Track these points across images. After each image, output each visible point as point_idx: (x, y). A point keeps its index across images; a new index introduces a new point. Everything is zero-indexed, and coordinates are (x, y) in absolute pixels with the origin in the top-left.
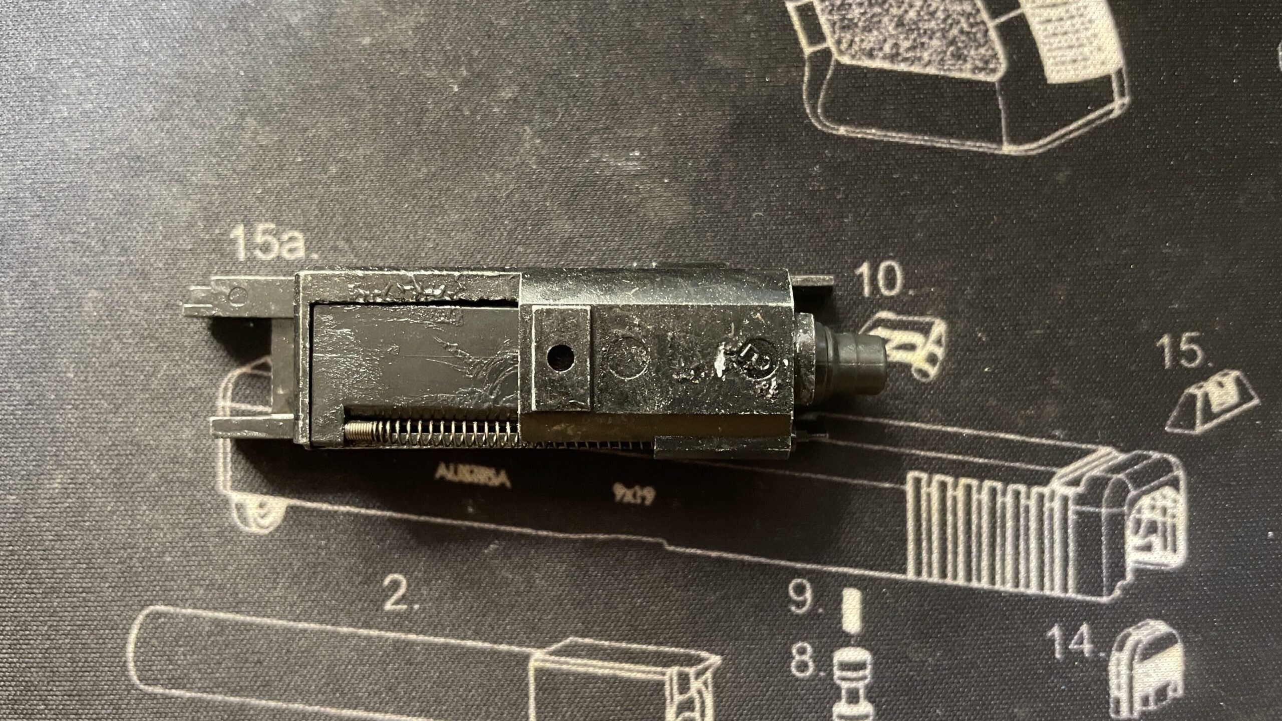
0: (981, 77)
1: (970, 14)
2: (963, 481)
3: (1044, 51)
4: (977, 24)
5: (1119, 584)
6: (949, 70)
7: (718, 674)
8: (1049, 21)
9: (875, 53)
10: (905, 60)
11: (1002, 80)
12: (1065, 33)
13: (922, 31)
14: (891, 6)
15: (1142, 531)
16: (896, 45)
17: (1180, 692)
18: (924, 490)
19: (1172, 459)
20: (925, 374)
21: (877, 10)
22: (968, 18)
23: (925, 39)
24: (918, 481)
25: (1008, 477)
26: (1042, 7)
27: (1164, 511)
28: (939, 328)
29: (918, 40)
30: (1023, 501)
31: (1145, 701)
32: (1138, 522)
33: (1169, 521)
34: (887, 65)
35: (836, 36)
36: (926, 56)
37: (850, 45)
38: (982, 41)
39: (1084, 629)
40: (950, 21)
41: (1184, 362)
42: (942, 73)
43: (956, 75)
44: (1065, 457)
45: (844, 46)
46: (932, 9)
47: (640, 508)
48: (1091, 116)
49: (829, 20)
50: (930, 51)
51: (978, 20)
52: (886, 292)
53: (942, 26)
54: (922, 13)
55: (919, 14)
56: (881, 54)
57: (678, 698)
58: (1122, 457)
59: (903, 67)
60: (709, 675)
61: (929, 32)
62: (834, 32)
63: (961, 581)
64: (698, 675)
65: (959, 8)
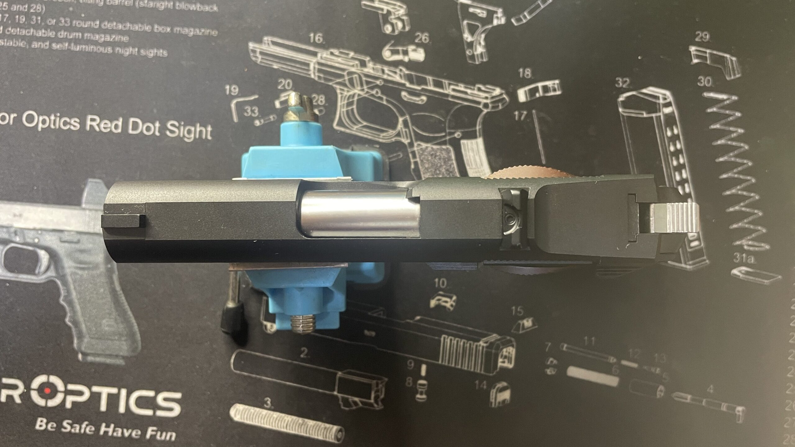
2: (457, 339)
5: (496, 371)
7: (387, 383)
15: (503, 357)
17: (508, 402)
18: (446, 340)
19: (513, 339)
20: (449, 309)
24: (444, 338)
25: (468, 339)
27: (509, 353)
28: (454, 298)
30: (472, 346)
31: (499, 403)
32: (502, 356)
33: (510, 356)
39: (485, 382)
41: (518, 314)
44: (486, 336)
47: (371, 337)
52: (441, 286)
57: (375, 388)
58: (499, 337)
60: (384, 383)
63: (453, 365)
64: (382, 383)
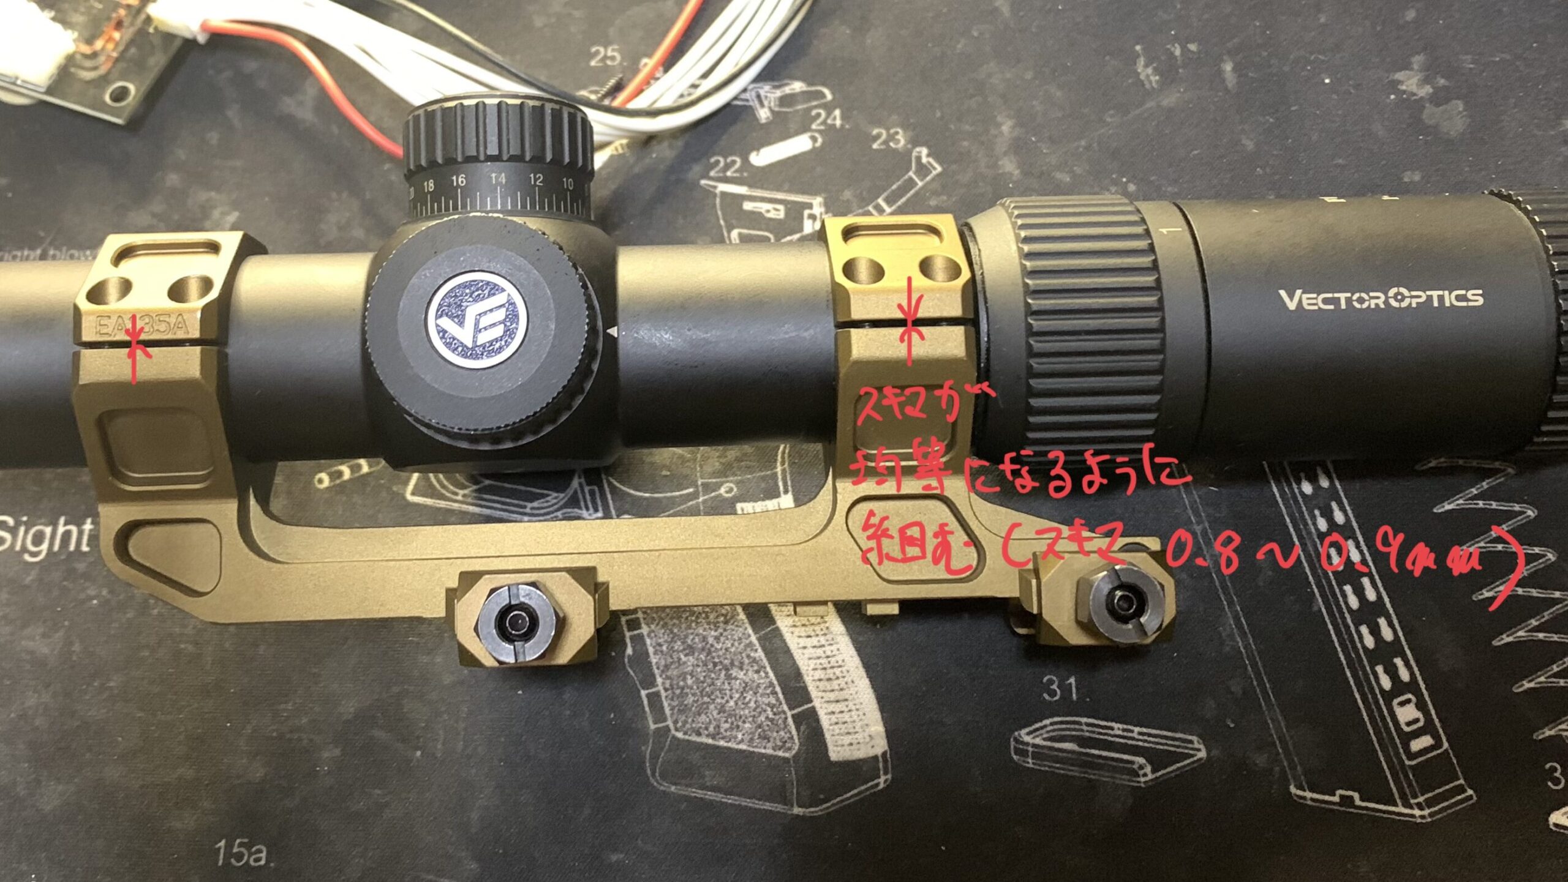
0: (780, 753)
1: (772, 707)
3: (827, 736)
4: (779, 713)
6: (756, 747)
8: (833, 713)
9: (701, 730)
10: (723, 738)
11: (794, 757)
12: (845, 723)
13: (738, 717)
14: (717, 697)
16: (718, 726)
21: (706, 699)
22: (772, 708)
23: (740, 724)
26: (828, 702)
29: (735, 723)
34: (710, 741)
35: (675, 717)
36: (740, 736)
37: (684, 725)
38: (782, 726)
40: (759, 710)
42: (751, 749)
43: (763, 751)
45: (680, 724)
46: (747, 699)
48: (863, 788)
49: (669, 705)
50: (744, 731)
51: (780, 709)
53: (753, 713)
54: (740, 703)
55: (736, 704)
56: (706, 732)
59: (722, 743)
61: (743, 718)
62: (672, 714)
65: (766, 700)
